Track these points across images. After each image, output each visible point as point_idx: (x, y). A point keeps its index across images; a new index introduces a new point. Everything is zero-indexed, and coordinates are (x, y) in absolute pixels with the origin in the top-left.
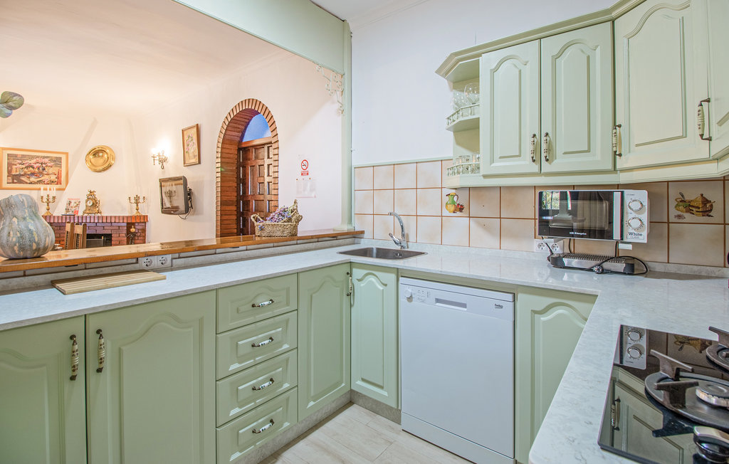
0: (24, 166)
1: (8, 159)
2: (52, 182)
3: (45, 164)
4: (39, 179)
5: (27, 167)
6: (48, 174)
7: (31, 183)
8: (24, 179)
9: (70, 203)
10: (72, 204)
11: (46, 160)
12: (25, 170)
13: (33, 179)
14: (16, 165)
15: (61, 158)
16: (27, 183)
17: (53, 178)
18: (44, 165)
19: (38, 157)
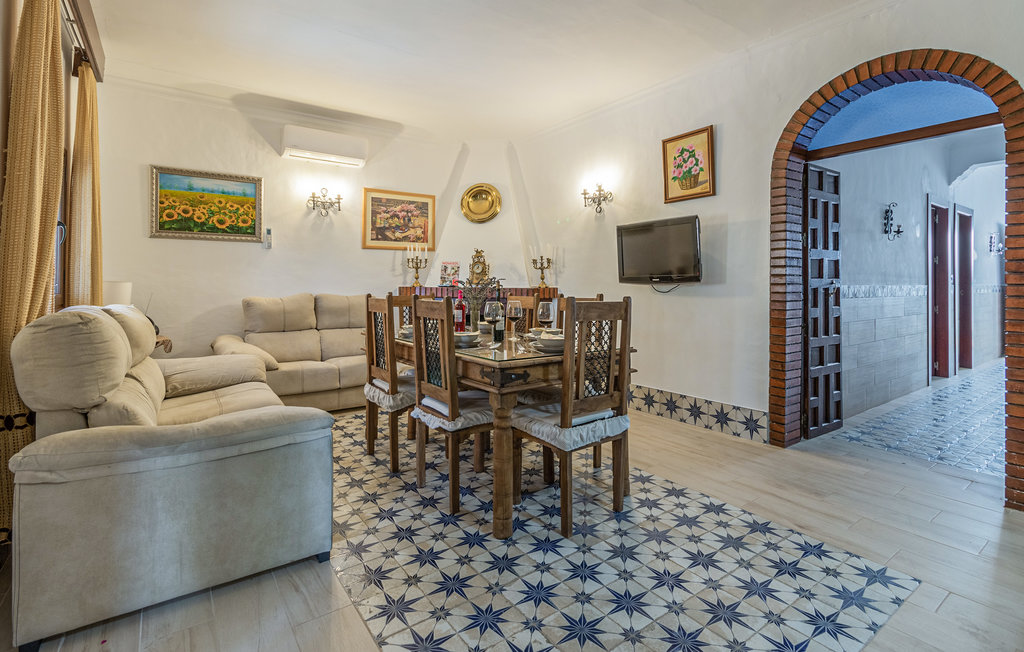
0: (388, 216)
1: (372, 205)
2: (417, 239)
3: (411, 212)
4: (404, 235)
5: (392, 217)
6: (414, 228)
7: (396, 240)
8: (389, 234)
9: (446, 269)
10: (449, 271)
11: (412, 207)
12: (390, 221)
13: (398, 234)
14: (380, 213)
15: (427, 204)
16: (391, 240)
17: (419, 232)
18: (410, 214)
19: (403, 202)
